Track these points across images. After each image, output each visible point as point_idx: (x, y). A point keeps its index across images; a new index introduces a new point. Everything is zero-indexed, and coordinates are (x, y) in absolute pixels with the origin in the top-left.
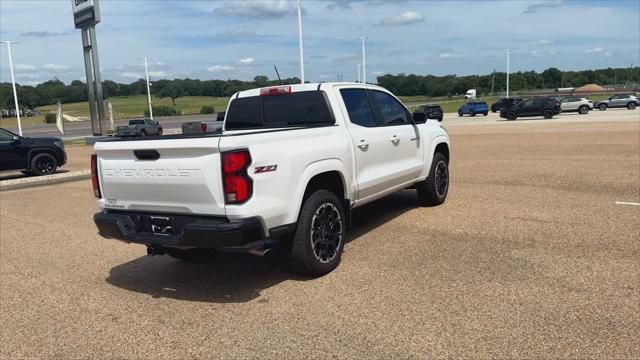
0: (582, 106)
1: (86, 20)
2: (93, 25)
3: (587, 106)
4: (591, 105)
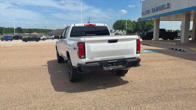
0: (44, 38)
3: (45, 38)
4: (46, 38)
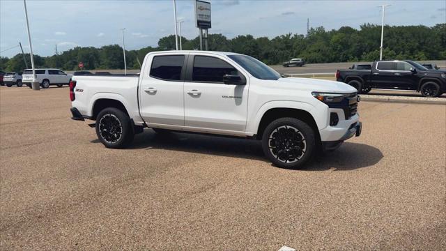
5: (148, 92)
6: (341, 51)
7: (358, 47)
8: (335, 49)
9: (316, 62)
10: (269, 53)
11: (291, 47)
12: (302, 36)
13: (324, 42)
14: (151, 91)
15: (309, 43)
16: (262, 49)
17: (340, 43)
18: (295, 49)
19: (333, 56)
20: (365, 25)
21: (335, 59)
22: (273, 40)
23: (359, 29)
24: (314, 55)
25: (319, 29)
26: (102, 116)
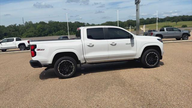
1: (137, 2)
2: (139, 3)
5: (89, 46)
6: (42, 32)
7: (49, 30)
8: (39, 31)
9: (32, 37)
10: (7, 33)
11: (18, 30)
12: (23, 25)
13: (34, 28)
14: (91, 45)
15: (27, 28)
16: (2, 31)
17: (42, 28)
18: (20, 31)
19: (39, 34)
20: (50, 21)
21: (40, 35)
22: (7, 27)
23: (48, 23)
24: (31, 34)
25: (30, 22)
26: (60, 62)
